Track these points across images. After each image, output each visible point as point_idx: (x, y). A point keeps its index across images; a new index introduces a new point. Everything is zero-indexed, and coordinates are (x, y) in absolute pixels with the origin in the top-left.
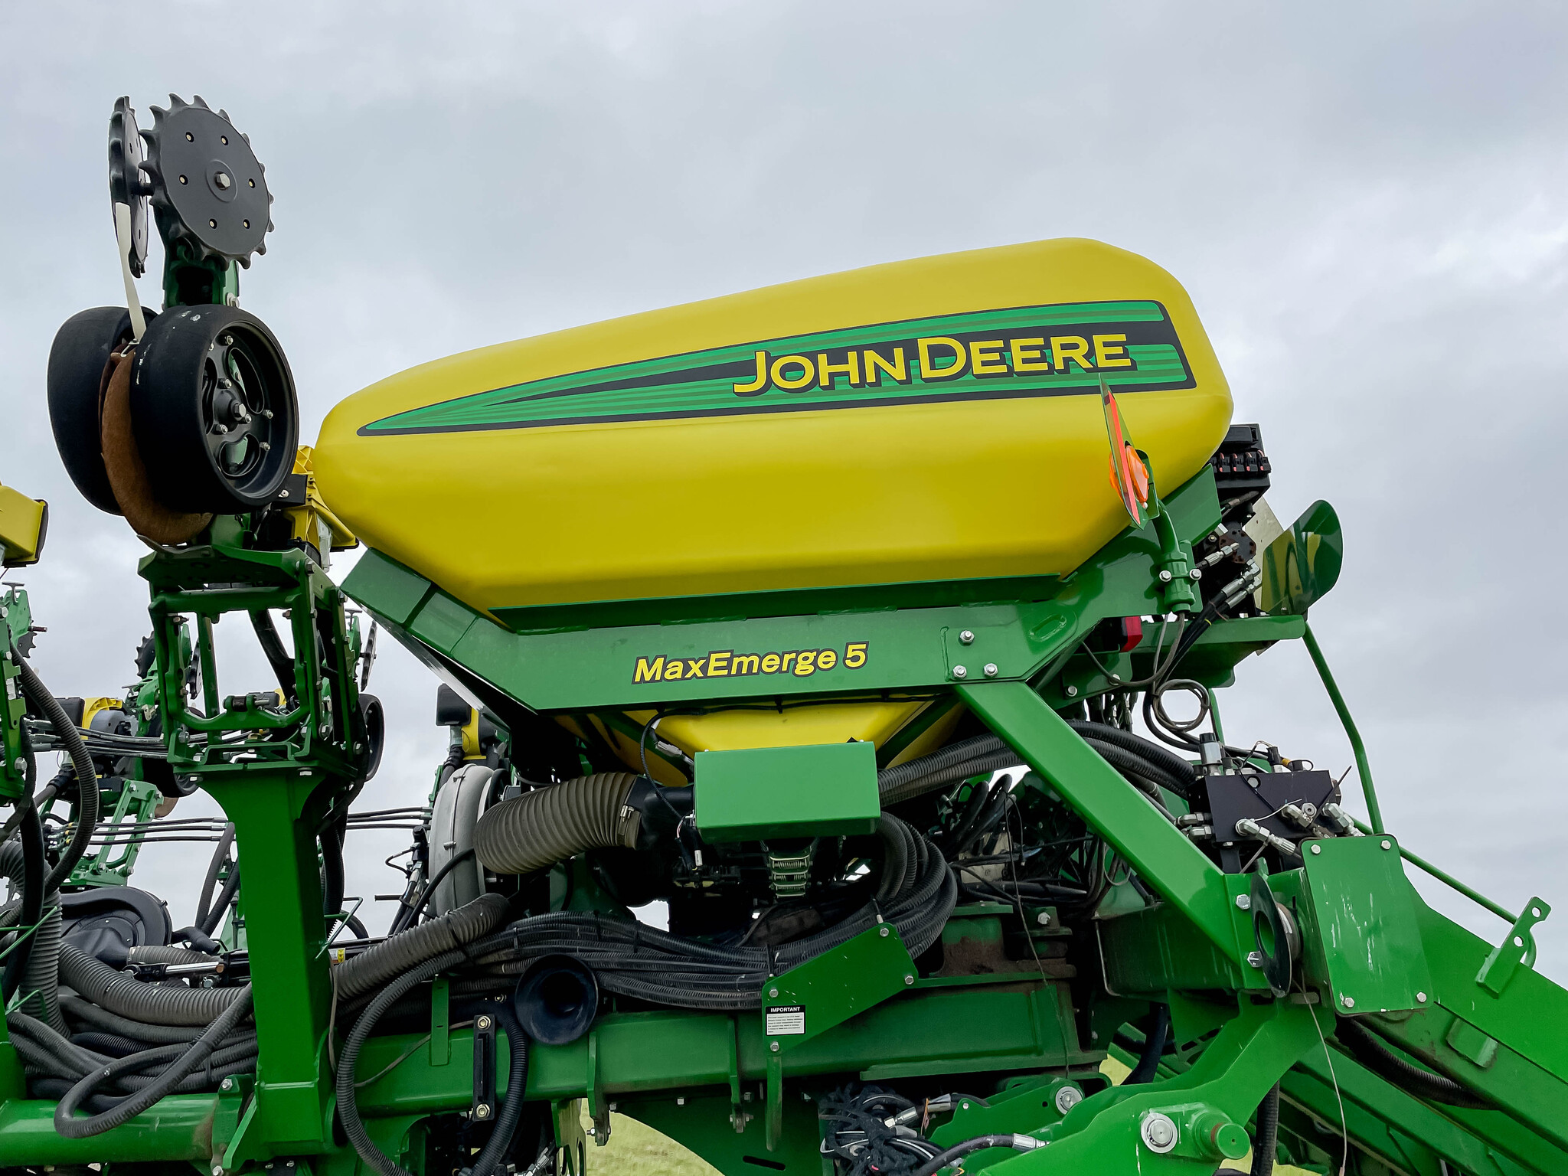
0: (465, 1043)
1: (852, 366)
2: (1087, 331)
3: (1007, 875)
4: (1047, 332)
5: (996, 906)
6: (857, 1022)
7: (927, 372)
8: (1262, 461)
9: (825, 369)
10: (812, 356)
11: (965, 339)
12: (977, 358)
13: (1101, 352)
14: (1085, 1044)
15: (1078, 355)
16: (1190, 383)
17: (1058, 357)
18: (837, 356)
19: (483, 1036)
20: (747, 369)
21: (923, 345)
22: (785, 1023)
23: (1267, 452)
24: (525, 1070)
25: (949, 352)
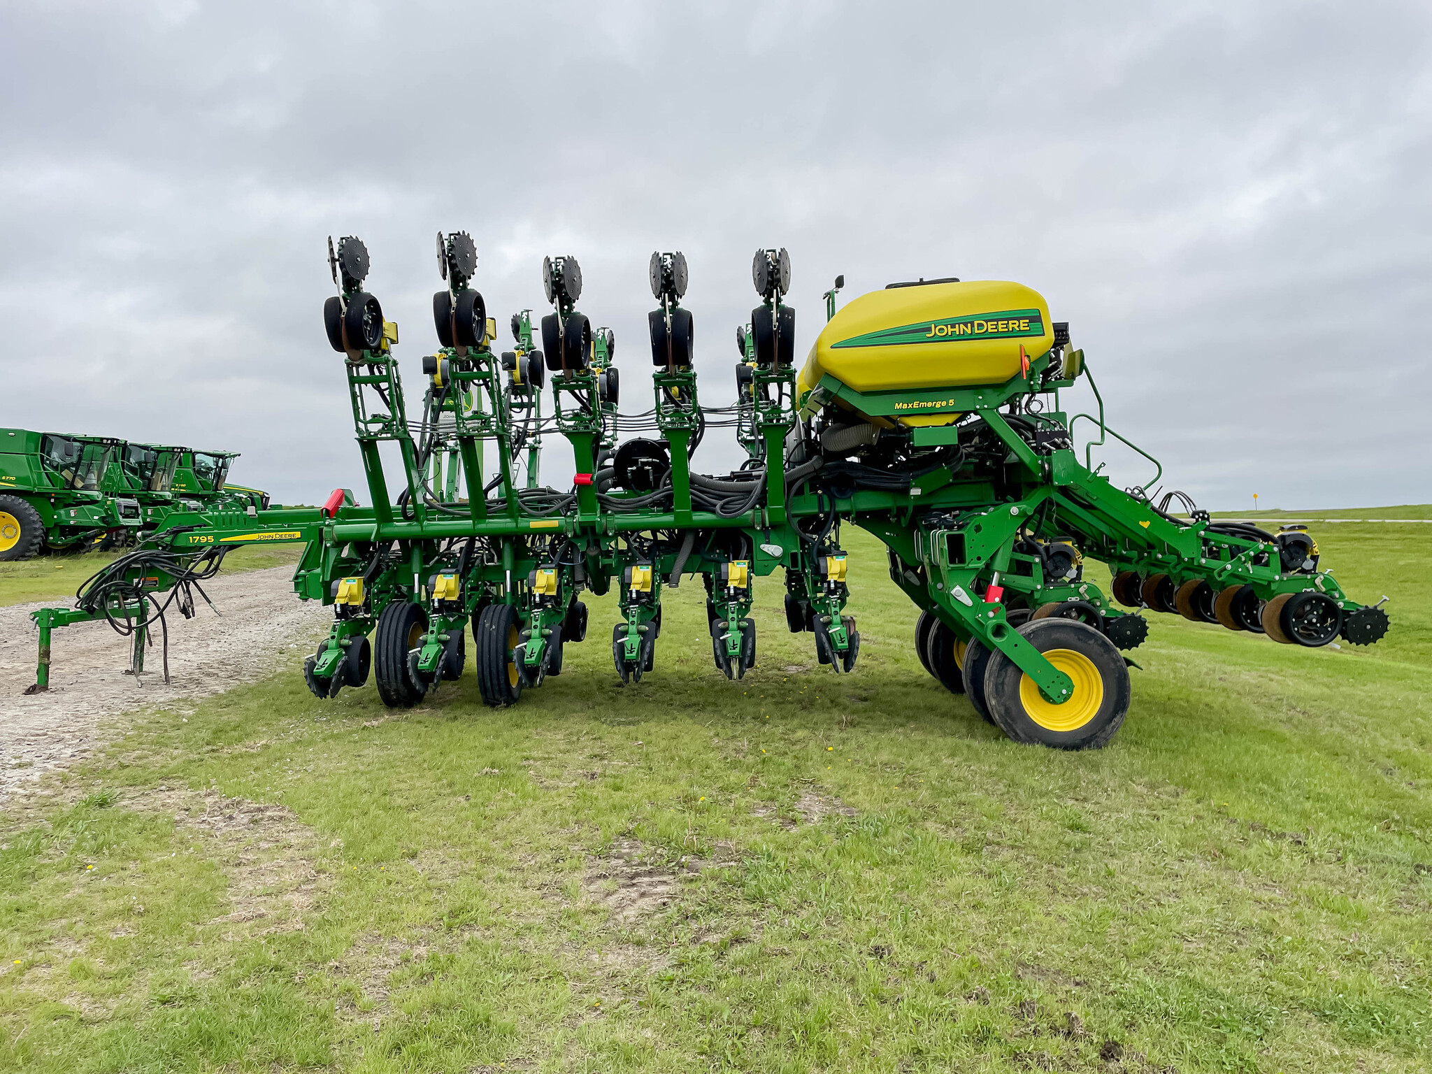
0: (815, 497)
1: (957, 329)
2: (1018, 319)
3: (975, 450)
4: (1008, 319)
5: (973, 460)
6: (931, 494)
7: (977, 331)
8: (1067, 335)
9: (950, 330)
10: (946, 326)
11: (987, 321)
12: (990, 327)
13: (1022, 325)
14: (997, 499)
15: (1016, 326)
16: (1043, 335)
17: (1011, 326)
18: (953, 326)
19: (820, 495)
20: (929, 330)
21: (976, 323)
22: (916, 492)
23: (1070, 332)
24: (832, 505)
25: (982, 325)
